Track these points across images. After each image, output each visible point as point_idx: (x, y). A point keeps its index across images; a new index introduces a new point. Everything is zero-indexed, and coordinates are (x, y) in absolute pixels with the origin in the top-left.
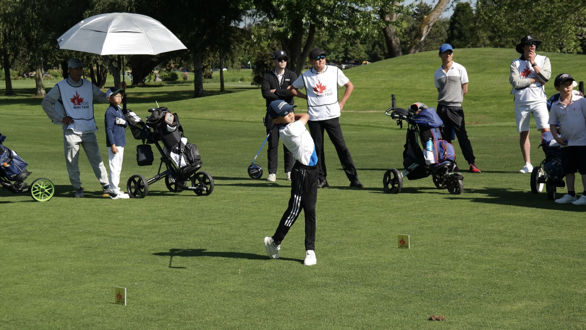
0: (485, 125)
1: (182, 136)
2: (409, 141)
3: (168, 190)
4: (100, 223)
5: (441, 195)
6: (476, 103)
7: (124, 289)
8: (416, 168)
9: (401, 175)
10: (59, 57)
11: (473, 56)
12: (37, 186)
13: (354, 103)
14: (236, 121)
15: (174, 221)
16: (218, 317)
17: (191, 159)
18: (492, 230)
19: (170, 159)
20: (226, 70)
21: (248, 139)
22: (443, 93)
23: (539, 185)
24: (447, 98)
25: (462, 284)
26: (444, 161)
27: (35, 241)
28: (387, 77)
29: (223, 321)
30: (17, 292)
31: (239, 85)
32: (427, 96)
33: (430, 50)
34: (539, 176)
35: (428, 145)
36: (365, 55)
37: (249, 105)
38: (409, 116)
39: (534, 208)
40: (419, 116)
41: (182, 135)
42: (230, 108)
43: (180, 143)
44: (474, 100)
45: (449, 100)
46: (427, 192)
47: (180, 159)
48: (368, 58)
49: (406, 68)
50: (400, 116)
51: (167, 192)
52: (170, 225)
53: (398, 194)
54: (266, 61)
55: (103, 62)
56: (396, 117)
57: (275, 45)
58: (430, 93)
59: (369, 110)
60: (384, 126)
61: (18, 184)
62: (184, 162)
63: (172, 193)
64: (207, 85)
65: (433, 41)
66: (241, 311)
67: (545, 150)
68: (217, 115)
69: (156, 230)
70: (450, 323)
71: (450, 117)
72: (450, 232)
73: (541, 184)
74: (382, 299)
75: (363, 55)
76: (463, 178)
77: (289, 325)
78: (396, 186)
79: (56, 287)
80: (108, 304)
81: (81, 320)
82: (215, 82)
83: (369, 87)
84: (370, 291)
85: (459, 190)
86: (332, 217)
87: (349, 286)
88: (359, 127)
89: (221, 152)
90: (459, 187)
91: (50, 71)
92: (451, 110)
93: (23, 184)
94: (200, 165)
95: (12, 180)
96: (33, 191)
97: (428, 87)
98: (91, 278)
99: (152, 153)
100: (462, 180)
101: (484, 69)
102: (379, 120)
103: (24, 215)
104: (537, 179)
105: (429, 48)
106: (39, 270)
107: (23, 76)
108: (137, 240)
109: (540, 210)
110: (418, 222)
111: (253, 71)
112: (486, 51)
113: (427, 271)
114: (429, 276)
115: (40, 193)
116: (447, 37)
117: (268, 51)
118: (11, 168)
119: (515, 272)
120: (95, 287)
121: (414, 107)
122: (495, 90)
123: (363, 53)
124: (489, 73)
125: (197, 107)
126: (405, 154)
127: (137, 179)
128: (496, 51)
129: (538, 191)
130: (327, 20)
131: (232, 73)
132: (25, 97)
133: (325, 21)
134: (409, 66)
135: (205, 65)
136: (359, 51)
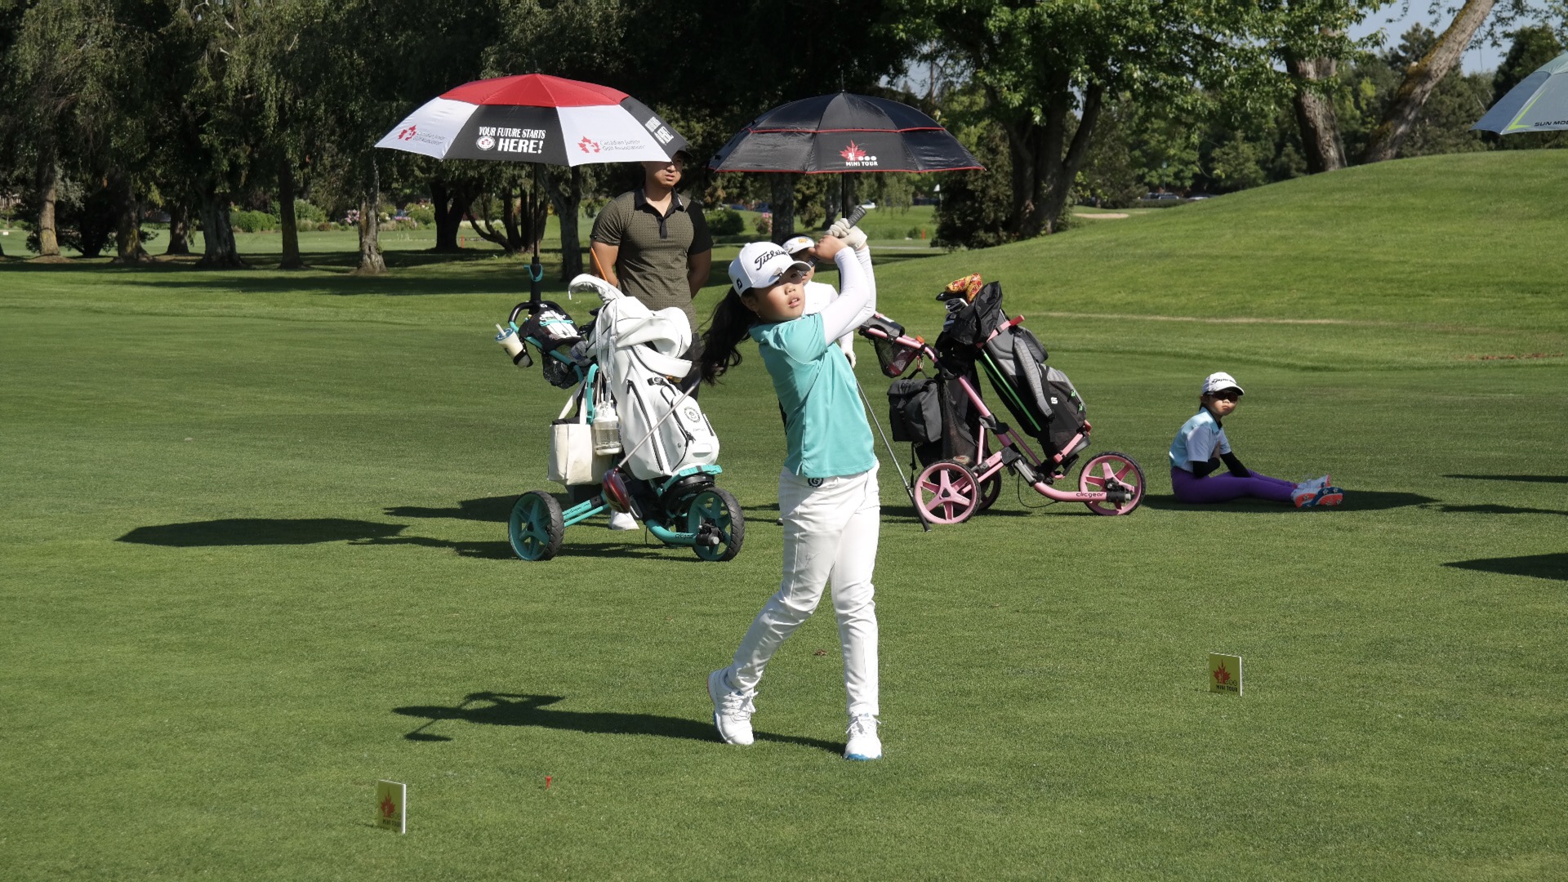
0: (1554, 360)
6: (1540, 300)
7: (401, 787)
10: (422, 170)
11: (1538, 171)
13: (1195, 297)
18: (1495, 650)
20: (874, 207)
25: (1369, 800)
27: (221, 649)
28: (1292, 228)
30: (124, 790)
31: (900, 248)
32: (1400, 281)
36: (1256, 172)
37: (909, 298)
44: (1532, 293)
49: (1349, 203)
54: (973, 183)
57: (997, 139)
59: (1237, 315)
60: (1269, 359)
69: (554, 626)
75: (1251, 167)
79: (231, 779)
80: (357, 828)
83: (1239, 253)
84: (1097, 811)
87: (1043, 794)
88: (1200, 362)
91: (410, 208)
97: (1404, 255)
102: (1259, 344)
103: (219, 580)
106: (204, 729)
108: (492, 652)
111: (937, 210)
113: (1277, 759)
114: (1279, 774)
120: (337, 781)
130: (1139, 73)
131: (887, 217)
132: (329, 274)
133: (1135, 75)
134: (1356, 197)
135: (807, 192)
136: (1241, 160)
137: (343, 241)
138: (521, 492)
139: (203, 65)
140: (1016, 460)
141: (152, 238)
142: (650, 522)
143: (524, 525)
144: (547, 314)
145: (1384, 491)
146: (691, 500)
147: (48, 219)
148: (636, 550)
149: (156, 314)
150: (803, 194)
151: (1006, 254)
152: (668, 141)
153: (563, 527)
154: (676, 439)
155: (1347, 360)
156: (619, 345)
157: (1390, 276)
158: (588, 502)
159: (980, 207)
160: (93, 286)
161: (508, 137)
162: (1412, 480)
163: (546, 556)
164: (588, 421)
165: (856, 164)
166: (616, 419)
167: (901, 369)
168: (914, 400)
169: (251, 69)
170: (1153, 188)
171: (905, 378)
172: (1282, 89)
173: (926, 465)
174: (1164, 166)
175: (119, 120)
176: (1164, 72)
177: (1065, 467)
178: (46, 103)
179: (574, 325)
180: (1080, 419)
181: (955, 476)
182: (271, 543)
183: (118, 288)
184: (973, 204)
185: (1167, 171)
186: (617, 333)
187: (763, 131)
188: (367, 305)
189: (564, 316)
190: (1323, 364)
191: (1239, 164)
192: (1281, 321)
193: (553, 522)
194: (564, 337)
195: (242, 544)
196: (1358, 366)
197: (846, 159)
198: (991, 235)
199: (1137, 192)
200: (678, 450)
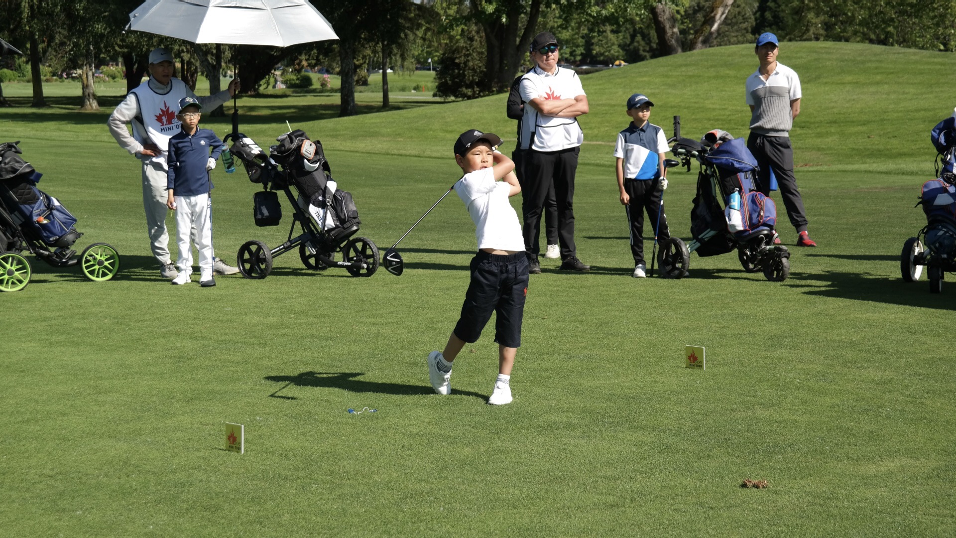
0: (819, 168)
1: (329, 178)
2: (701, 193)
3: (304, 267)
4: (195, 319)
5: (752, 282)
7: (240, 427)
8: (713, 237)
9: (686, 248)
10: (119, 46)
11: (799, 55)
12: (91, 256)
13: (602, 129)
14: (410, 156)
15: (315, 316)
16: (395, 475)
17: (343, 217)
18: (839, 341)
19: (307, 216)
20: (392, 71)
21: (431, 186)
22: (760, 114)
23: (915, 269)
24: (766, 123)
25: (793, 429)
26: (758, 226)
27: (91, 345)
29: (403, 482)
30: (65, 429)
31: (413, 97)
32: (722, 120)
33: (726, 45)
34: (916, 254)
35: (732, 200)
36: (618, 52)
37: (431, 130)
38: (702, 151)
39: (907, 307)
40: (720, 152)
41: (328, 176)
42: (399, 134)
43: (325, 190)
44: (800, 127)
45: (768, 126)
46: (729, 278)
47: (325, 217)
48: (623, 56)
49: (691, 73)
50: (687, 151)
51: (302, 269)
52: (311, 324)
53: (682, 279)
54: (459, 58)
55: (191, 55)
56: (681, 154)
57: (473, 32)
58: (729, 115)
61: (61, 253)
62: (330, 222)
63: (310, 271)
64: (361, 96)
65: (731, 30)
66: (432, 466)
67: (926, 211)
68: (378, 145)
69: (287, 331)
70: (776, 493)
71: (769, 153)
72: (770, 343)
73: (917, 266)
74: (661, 452)
75: (615, 50)
76: (789, 254)
77: (511, 491)
78: (679, 265)
79: (127, 422)
80: (214, 451)
81: (172, 476)
82: (373, 92)
84: (641, 438)
85: (783, 275)
86: (575, 316)
87: (607, 428)
89: (387, 206)
90: (782, 269)
91: (104, 68)
92: (771, 143)
93: (68, 252)
94: (357, 226)
95: (52, 246)
96: (85, 263)
97: (724, 104)
98: (184, 407)
99: (279, 205)
100: (788, 258)
101: (818, 77)
103: (72, 303)
104: (912, 258)
105: (724, 41)
107: (61, 77)
108: (256, 347)
109: (917, 309)
110: (717, 325)
111: (437, 75)
112: (821, 48)
113: (735, 406)
114: (738, 415)
115: (97, 267)
116: (754, 24)
117: (462, 41)
118: (50, 225)
119: (880, 410)
120: (192, 423)
121: (711, 138)
122: (835, 110)
123: (616, 48)
124: (826, 83)
125: (345, 132)
126: (694, 213)
127: (254, 248)
128: (837, 46)
129: (913, 278)
131: (400, 77)
132: (64, 111)
134: (695, 70)
135: (357, 63)
136: (609, 45)
150: (355, 64)
151: (487, 103)
157: (717, 117)
159: (463, 73)
184: (459, 71)
188: (94, 131)
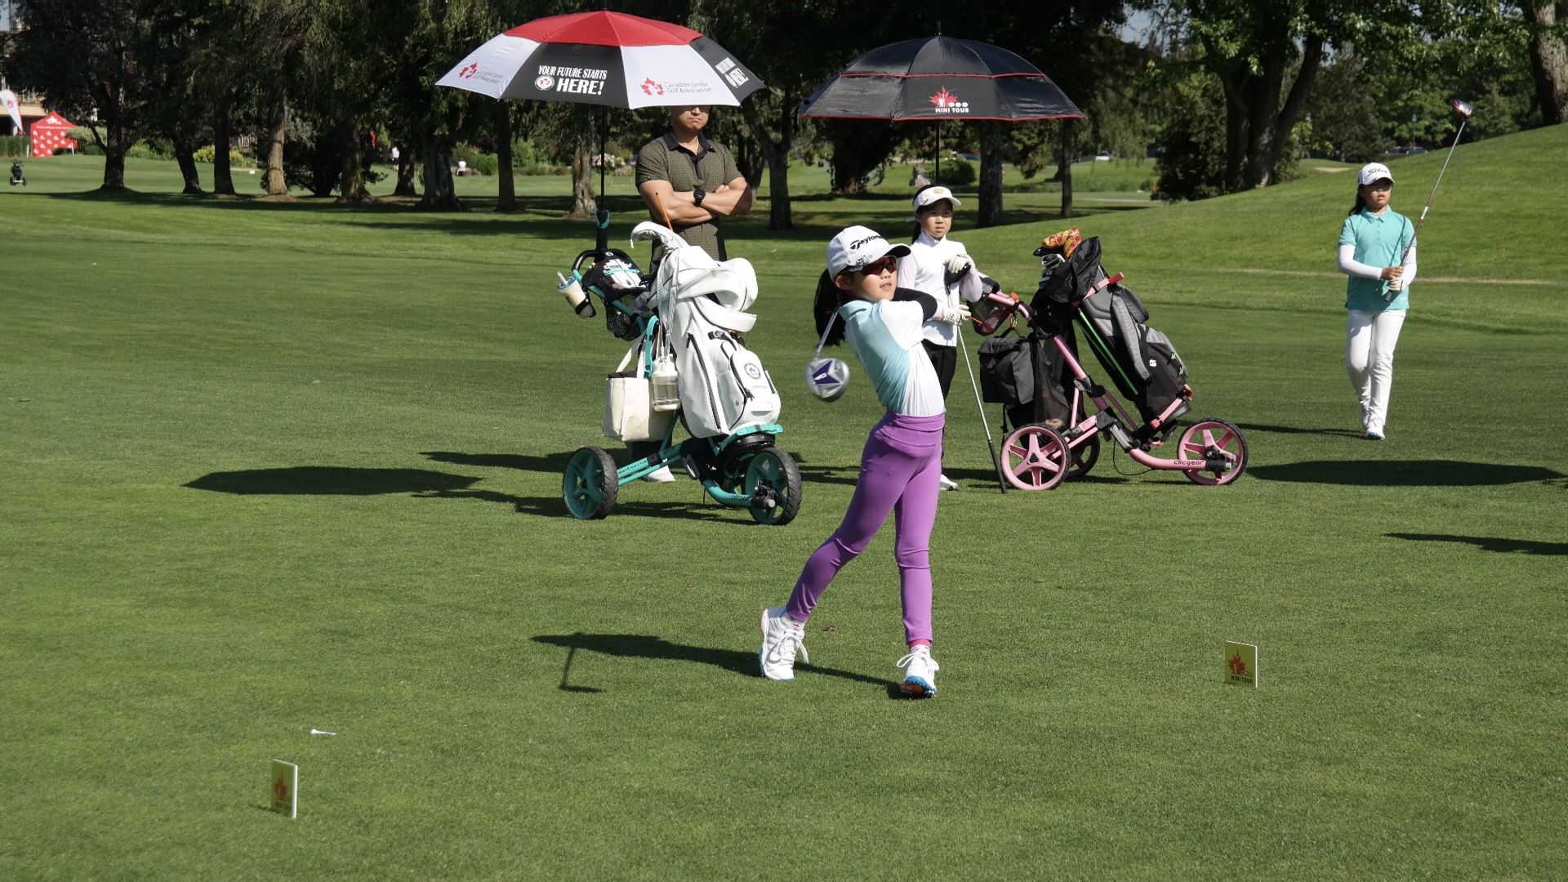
7: (291, 770)
28: (1507, 184)
54: (1196, 135)
59: (1439, 275)
60: (1460, 321)
64: (1015, 199)
83: (1449, 210)
111: (1158, 163)
117: (1203, 105)
130: (1362, 23)
131: (1122, 169)
132: (543, 218)
133: (1358, 26)
135: (1028, 143)
137: (561, 186)
138: (575, 449)
139: (424, 7)
140: (1111, 425)
141: (382, 179)
142: (707, 482)
143: (579, 481)
144: (612, 263)
145: (1513, 464)
146: (748, 461)
147: (277, 158)
148: (697, 511)
149: (355, 255)
150: (1024, 144)
152: (740, 83)
153: (617, 485)
154: (736, 396)
155: (1543, 324)
156: (680, 297)
158: (645, 459)
160: (311, 226)
161: (568, 77)
162: (1549, 454)
163: (599, 515)
164: (646, 375)
165: (945, 110)
166: (675, 374)
167: (993, 327)
168: (1005, 360)
169: (471, 12)
170: (1401, 141)
171: (997, 337)
172: (1514, 36)
173: (1016, 427)
174: (1414, 120)
175: (342, 61)
176: (1387, 22)
177: (1164, 432)
178: (272, 42)
179: (639, 275)
180: (1180, 383)
181: (1045, 441)
182: (333, 493)
183: (332, 227)
184: (1197, 156)
185: (1419, 126)
186: (679, 284)
187: (852, 76)
189: (630, 265)
190: (1516, 327)
191: (1494, 118)
192: (1485, 281)
193: (607, 481)
194: (628, 287)
195: (304, 494)
196: (1554, 329)
197: (936, 106)
198: (1214, 188)
199: (1384, 146)
200: (736, 407)
